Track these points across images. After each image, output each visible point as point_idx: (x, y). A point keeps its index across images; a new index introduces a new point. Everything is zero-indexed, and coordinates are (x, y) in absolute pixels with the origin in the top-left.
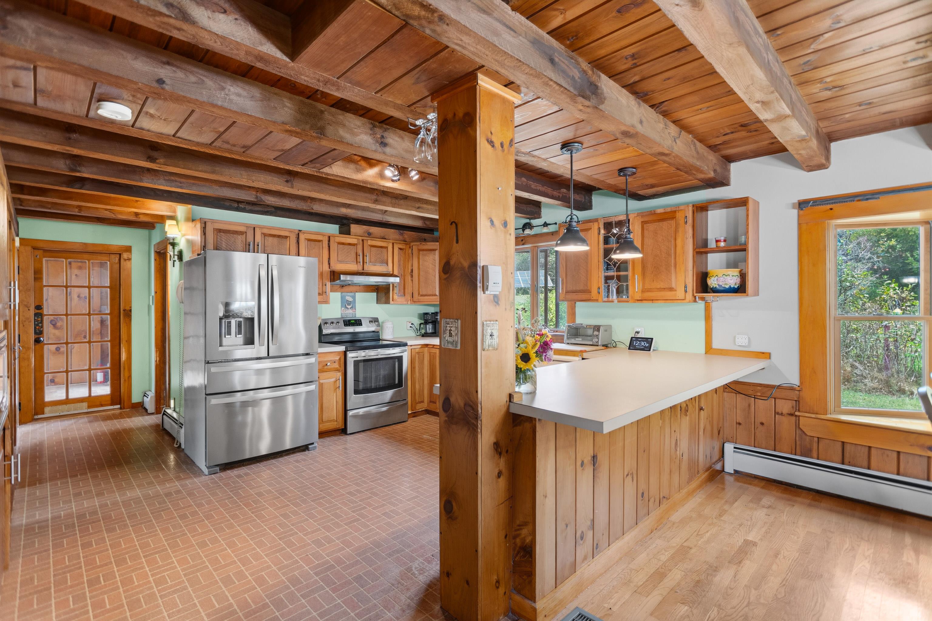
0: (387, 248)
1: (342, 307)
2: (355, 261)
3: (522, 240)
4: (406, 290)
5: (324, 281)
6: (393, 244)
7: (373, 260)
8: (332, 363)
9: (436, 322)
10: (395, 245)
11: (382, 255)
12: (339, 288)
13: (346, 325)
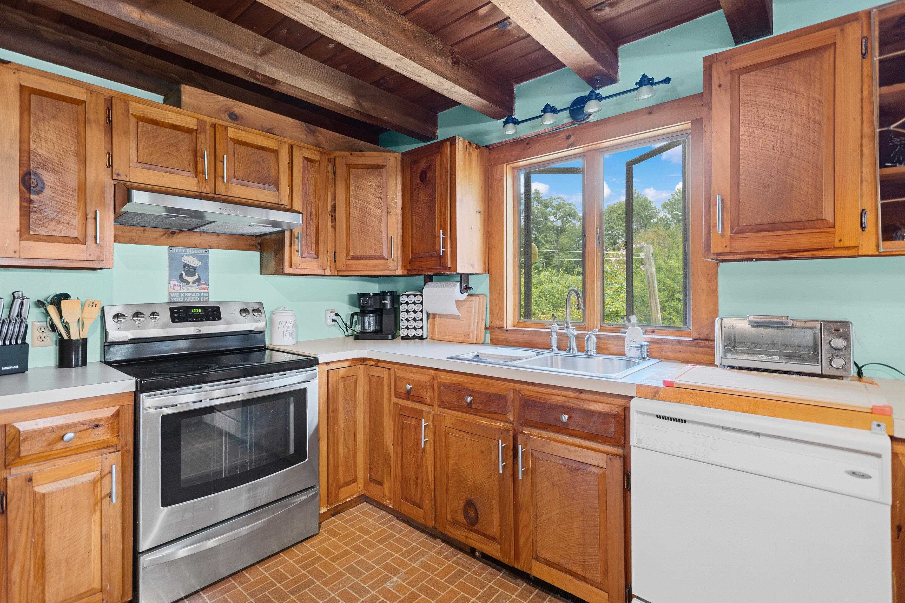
0: (276, 152)
1: (170, 279)
2: (191, 169)
3: (568, 137)
4: (321, 247)
5: (92, 208)
6: (291, 147)
7: (240, 173)
8: (87, 429)
9: (384, 311)
10: (294, 149)
11: (264, 165)
12: (164, 234)
13: (177, 320)
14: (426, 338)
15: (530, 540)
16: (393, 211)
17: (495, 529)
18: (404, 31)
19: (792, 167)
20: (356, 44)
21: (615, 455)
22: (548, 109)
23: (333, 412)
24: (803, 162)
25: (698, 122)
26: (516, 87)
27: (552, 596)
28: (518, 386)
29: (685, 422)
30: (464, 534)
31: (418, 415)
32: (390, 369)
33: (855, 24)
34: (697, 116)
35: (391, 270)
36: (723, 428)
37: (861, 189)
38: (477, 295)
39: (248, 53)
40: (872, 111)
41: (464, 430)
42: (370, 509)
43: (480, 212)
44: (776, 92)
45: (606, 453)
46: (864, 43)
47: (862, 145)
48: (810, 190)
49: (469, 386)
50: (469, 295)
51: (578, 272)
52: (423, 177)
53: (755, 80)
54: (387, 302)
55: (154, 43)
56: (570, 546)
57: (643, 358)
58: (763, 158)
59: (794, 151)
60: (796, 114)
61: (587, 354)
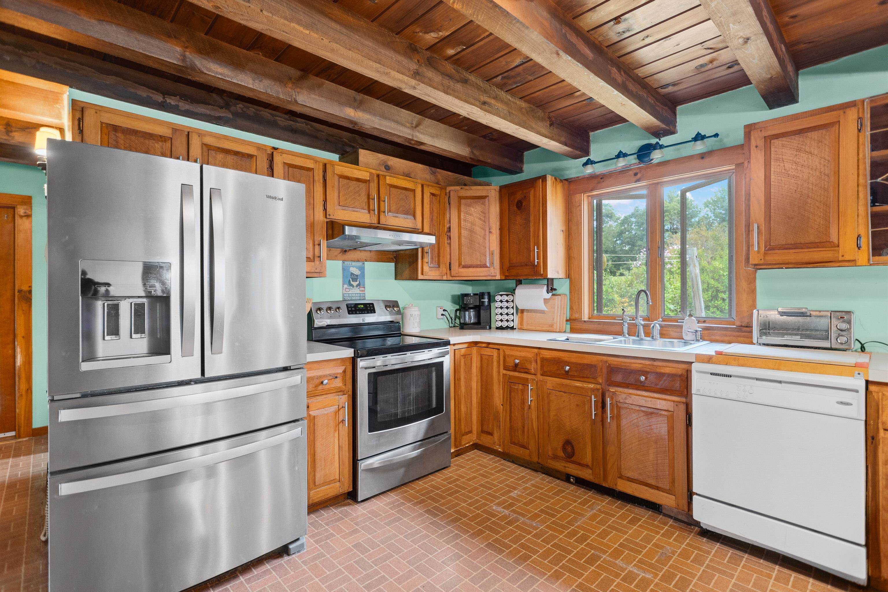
0: (414, 191)
1: (344, 284)
2: (366, 207)
3: (636, 174)
4: (441, 259)
5: (317, 238)
6: (422, 186)
7: (393, 208)
8: (332, 379)
9: (482, 307)
10: (425, 187)
11: (407, 201)
12: (341, 252)
13: (351, 313)
14: (516, 329)
15: (616, 464)
16: (493, 231)
17: (588, 459)
18: (521, 109)
19: (809, 205)
20: (491, 123)
21: (680, 402)
22: (621, 155)
23: (458, 380)
24: (817, 202)
25: (739, 165)
26: (591, 134)
27: (631, 505)
28: (605, 358)
29: (731, 377)
30: (563, 464)
31: (525, 383)
32: (499, 349)
33: (853, 109)
34: (741, 161)
35: (492, 276)
36: (757, 379)
37: (858, 221)
38: (559, 295)
39: (408, 127)
40: (865, 169)
41: (563, 390)
42: (481, 454)
43: (563, 231)
44: (798, 153)
45: (674, 401)
46: (859, 122)
47: (858, 191)
48: (822, 222)
49: (566, 359)
50: (553, 295)
51: (620, 273)
52: (519, 205)
53: (782, 144)
54: (485, 300)
55: (356, 128)
56: (646, 467)
57: (697, 340)
58: (788, 198)
59: (810, 194)
60: (812, 169)
61: (653, 338)
